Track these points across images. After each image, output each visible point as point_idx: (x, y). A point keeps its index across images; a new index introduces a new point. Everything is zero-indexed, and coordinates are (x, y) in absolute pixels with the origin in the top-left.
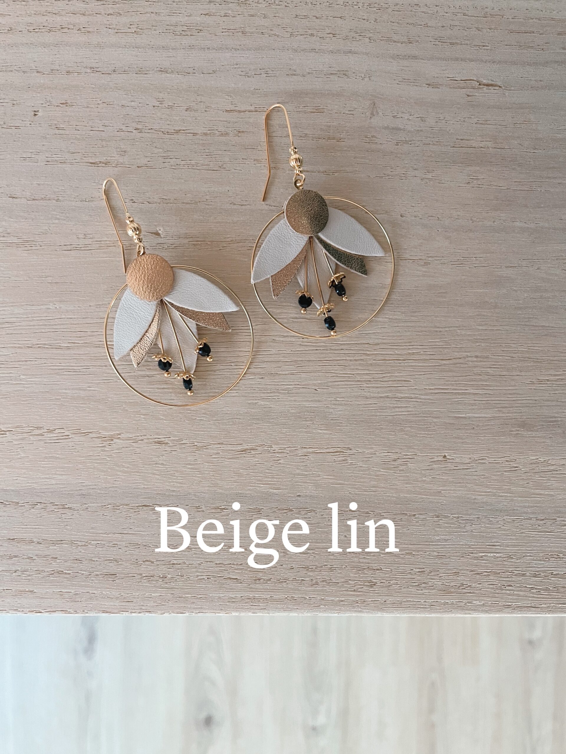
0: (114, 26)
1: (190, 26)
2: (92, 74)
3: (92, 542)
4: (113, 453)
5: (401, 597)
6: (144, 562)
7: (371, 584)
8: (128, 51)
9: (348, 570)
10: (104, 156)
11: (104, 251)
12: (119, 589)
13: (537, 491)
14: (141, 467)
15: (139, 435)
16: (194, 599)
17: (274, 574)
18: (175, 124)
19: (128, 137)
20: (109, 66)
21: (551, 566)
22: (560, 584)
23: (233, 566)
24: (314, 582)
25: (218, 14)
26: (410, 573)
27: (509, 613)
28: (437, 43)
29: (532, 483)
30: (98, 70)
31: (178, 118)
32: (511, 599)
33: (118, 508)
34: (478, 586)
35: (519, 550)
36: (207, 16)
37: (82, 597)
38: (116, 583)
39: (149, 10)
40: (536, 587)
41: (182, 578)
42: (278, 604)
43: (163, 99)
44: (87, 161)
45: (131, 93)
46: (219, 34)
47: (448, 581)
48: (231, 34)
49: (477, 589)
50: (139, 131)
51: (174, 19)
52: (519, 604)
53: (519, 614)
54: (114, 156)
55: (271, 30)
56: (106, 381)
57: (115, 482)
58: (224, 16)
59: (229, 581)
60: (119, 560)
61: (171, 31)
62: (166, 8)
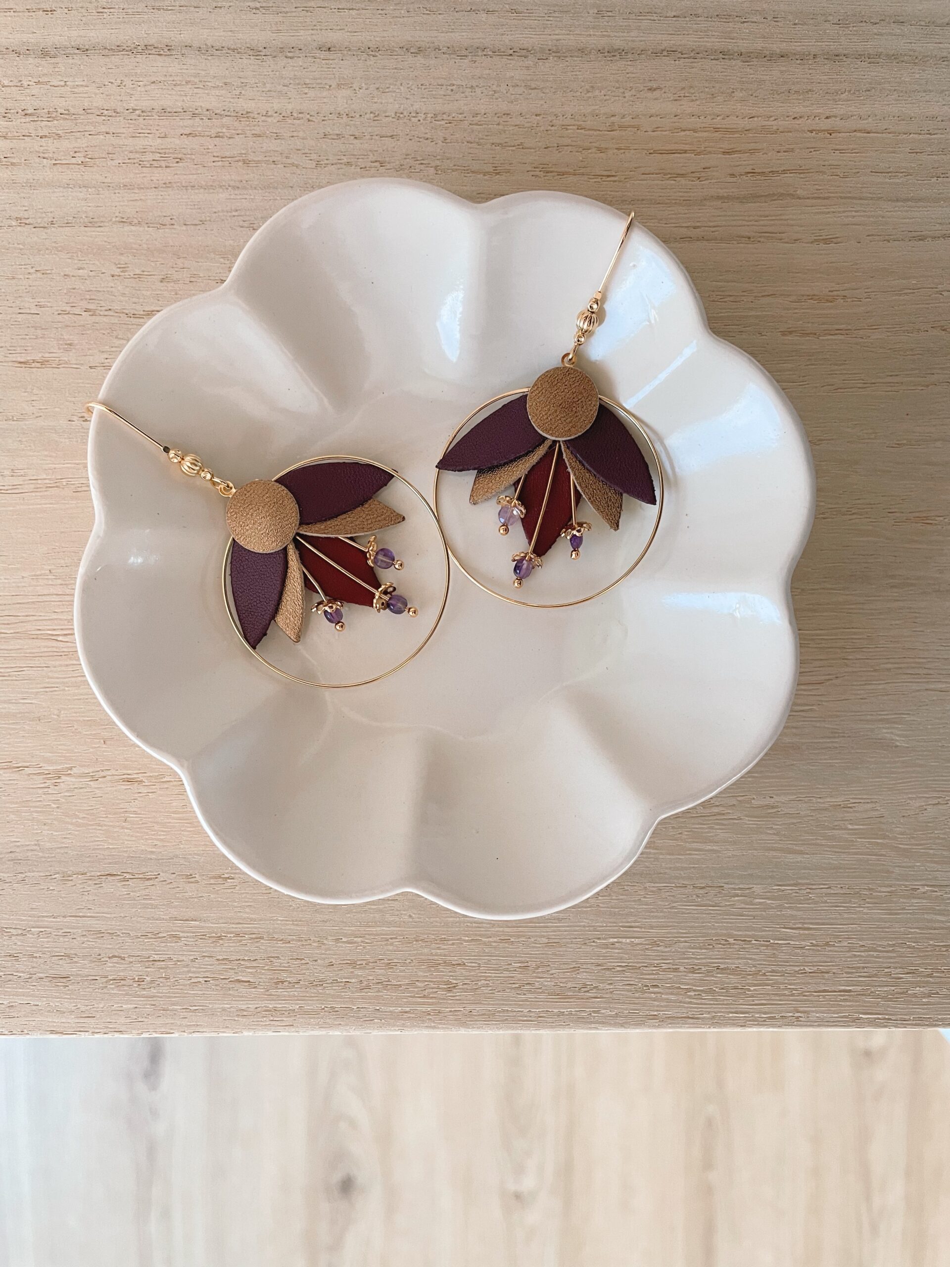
0: (51, 155)
1: (165, 153)
2: (19, 228)
3: (32, 929)
4: (61, 797)
5: (493, 1005)
6: (109, 958)
7: (449, 986)
8: (71, 192)
9: (415, 966)
10: (39, 352)
11: (41, 494)
12: (73, 999)
13: (695, 845)
14: (103, 817)
15: (99, 769)
16: (186, 1012)
17: (304, 974)
18: (144, 302)
19: (75, 322)
20: (44, 215)
21: (717, 957)
22: (730, 984)
23: (242, 963)
24: (365, 983)
25: (207, 133)
26: (507, 970)
27: (654, 1027)
28: (538, 173)
29: (686, 833)
30: (27, 222)
31: (149, 293)
32: (658, 1006)
33: (70, 878)
34: (608, 987)
35: (668, 933)
36: (190, 138)
37: (20, 1011)
38: (69, 990)
39: (103, 129)
40: (694, 988)
41: (167, 982)
42: (311, 1018)
43: (126, 264)
44: (14, 360)
45: (77, 256)
46: (210, 164)
47: (564, 980)
48: (227, 164)
49: (608, 991)
50: (90, 313)
51: (140, 143)
52: (670, 1013)
53: (670, 1028)
54: (55, 351)
55: (287, 158)
56: (47, 690)
57: (65, 840)
58: (216, 137)
59: (238, 985)
60: (74, 956)
61: (135, 161)
62: (127, 125)
